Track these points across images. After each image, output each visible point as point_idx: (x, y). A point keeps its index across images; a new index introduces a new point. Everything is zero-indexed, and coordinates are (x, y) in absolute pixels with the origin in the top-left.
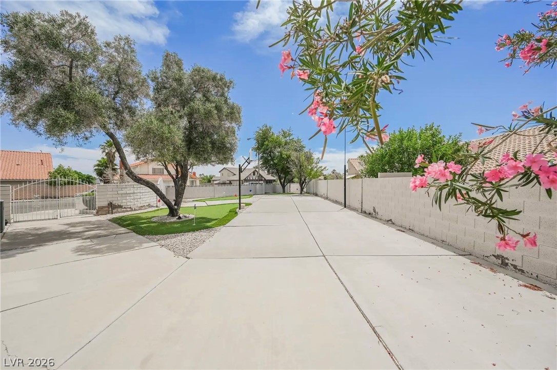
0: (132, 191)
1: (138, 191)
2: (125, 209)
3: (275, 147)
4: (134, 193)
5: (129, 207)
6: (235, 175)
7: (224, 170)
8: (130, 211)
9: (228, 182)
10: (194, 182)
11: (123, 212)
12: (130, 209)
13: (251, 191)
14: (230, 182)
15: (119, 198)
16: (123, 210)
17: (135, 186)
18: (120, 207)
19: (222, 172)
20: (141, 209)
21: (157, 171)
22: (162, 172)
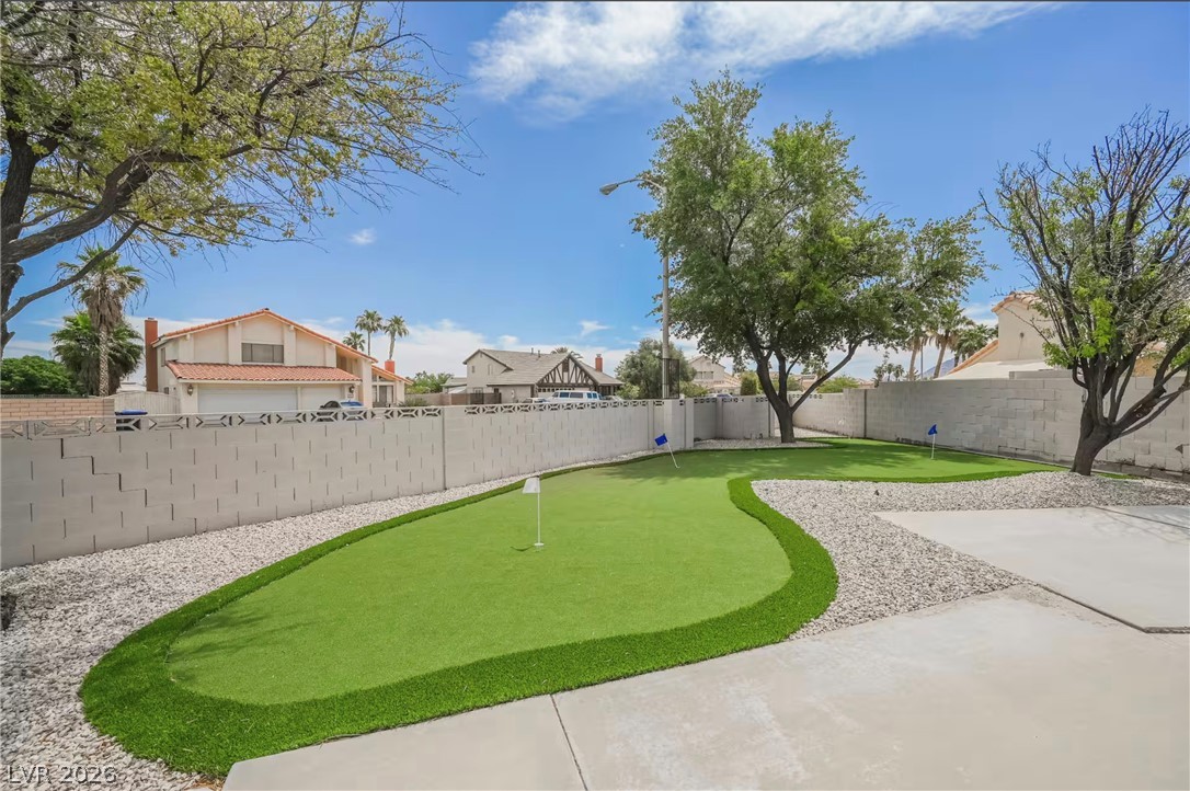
6: (509, 369)
7: (478, 356)
9: (490, 390)
10: (389, 390)
14: (496, 390)
19: (470, 365)
21: (259, 353)
22: (277, 357)
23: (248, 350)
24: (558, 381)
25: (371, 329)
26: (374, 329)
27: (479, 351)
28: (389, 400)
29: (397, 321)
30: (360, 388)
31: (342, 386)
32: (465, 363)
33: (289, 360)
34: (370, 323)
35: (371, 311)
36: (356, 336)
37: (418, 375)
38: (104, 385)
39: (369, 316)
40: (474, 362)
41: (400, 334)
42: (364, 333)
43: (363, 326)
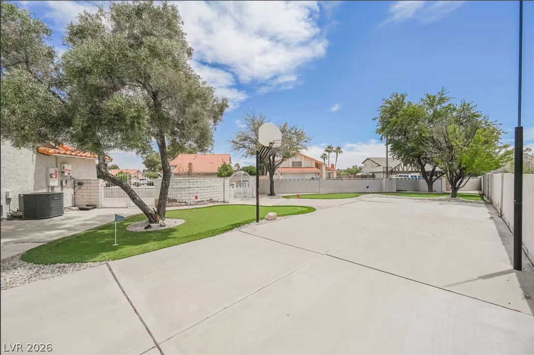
0: (188, 186)
1: (196, 186)
2: (179, 203)
3: (409, 124)
4: (190, 188)
5: (184, 201)
6: (380, 165)
7: (368, 160)
8: (184, 205)
9: (371, 174)
10: (331, 174)
11: (177, 206)
12: (184, 204)
13: (368, 187)
14: (373, 174)
15: (173, 192)
16: (177, 204)
17: (191, 181)
18: (175, 201)
19: (365, 163)
20: (198, 204)
21: (296, 164)
22: (300, 164)
23: (293, 163)
24: (401, 170)
25: (330, 152)
26: (331, 152)
27: (368, 159)
28: (331, 177)
29: (339, 148)
30: (322, 173)
31: (316, 173)
32: (363, 163)
33: (303, 166)
34: (329, 149)
35: (330, 145)
36: (325, 155)
37: (353, 166)
38: (265, 173)
39: (329, 147)
40: (366, 163)
41: (340, 153)
42: (327, 153)
43: (327, 151)
